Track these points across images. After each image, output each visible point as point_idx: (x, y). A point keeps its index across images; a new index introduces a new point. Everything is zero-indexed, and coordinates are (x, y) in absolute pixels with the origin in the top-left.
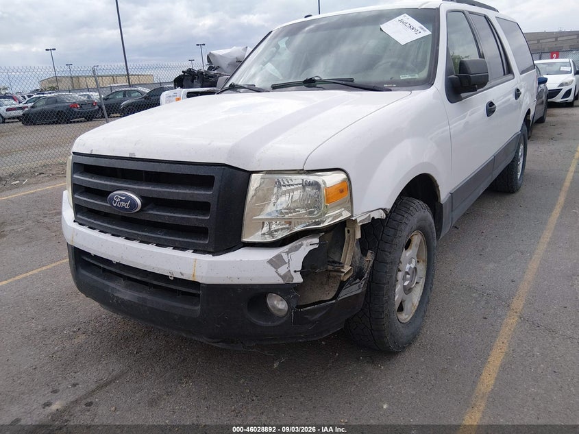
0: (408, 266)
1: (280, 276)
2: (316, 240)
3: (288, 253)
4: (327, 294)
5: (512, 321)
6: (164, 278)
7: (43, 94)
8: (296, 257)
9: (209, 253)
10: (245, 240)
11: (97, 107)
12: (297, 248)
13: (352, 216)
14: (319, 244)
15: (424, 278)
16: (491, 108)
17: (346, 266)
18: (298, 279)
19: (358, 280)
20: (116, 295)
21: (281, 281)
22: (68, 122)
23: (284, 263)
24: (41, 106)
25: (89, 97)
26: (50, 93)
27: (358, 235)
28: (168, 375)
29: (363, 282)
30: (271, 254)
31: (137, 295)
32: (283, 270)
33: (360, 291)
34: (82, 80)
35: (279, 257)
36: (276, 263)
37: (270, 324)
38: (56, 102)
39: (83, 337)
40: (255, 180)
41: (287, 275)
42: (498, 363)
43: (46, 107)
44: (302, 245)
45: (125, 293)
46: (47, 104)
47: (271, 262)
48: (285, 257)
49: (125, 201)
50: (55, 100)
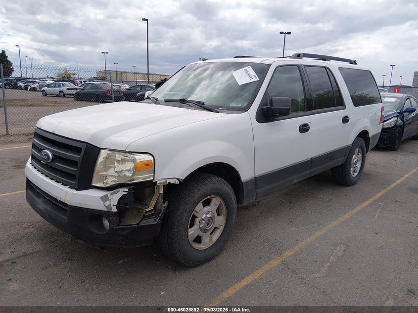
0: (205, 215)
1: (106, 207)
2: (127, 190)
3: (111, 194)
4: (133, 221)
5: (275, 262)
6: (55, 199)
7: (93, 81)
8: (115, 198)
9: (75, 189)
10: (93, 184)
11: (122, 94)
12: (116, 193)
13: (154, 179)
14: (128, 192)
15: (224, 226)
16: (304, 128)
17: (150, 207)
18: (114, 210)
19: (154, 216)
20: (38, 206)
21: (106, 210)
22: (103, 101)
23: (108, 199)
24: (88, 89)
25: (120, 87)
26: (98, 82)
27: (161, 191)
28: (61, 256)
29: (159, 218)
30: (102, 193)
31: (45, 206)
32: (107, 203)
33: (156, 223)
34: (124, 75)
35: (106, 196)
36: (105, 199)
37: (100, 233)
38: (97, 88)
39: (31, 229)
40: (103, 154)
41: (109, 207)
42: (245, 283)
43: (91, 91)
44: (119, 191)
45: (41, 205)
46: (91, 89)
47: (102, 198)
48: (109, 196)
49: (46, 155)
50: (97, 87)
